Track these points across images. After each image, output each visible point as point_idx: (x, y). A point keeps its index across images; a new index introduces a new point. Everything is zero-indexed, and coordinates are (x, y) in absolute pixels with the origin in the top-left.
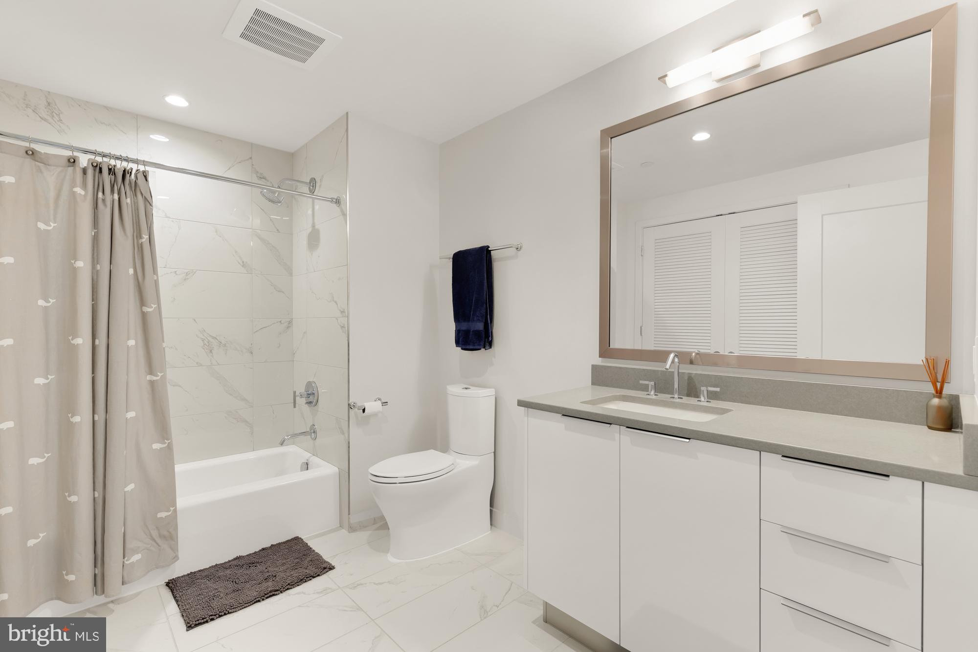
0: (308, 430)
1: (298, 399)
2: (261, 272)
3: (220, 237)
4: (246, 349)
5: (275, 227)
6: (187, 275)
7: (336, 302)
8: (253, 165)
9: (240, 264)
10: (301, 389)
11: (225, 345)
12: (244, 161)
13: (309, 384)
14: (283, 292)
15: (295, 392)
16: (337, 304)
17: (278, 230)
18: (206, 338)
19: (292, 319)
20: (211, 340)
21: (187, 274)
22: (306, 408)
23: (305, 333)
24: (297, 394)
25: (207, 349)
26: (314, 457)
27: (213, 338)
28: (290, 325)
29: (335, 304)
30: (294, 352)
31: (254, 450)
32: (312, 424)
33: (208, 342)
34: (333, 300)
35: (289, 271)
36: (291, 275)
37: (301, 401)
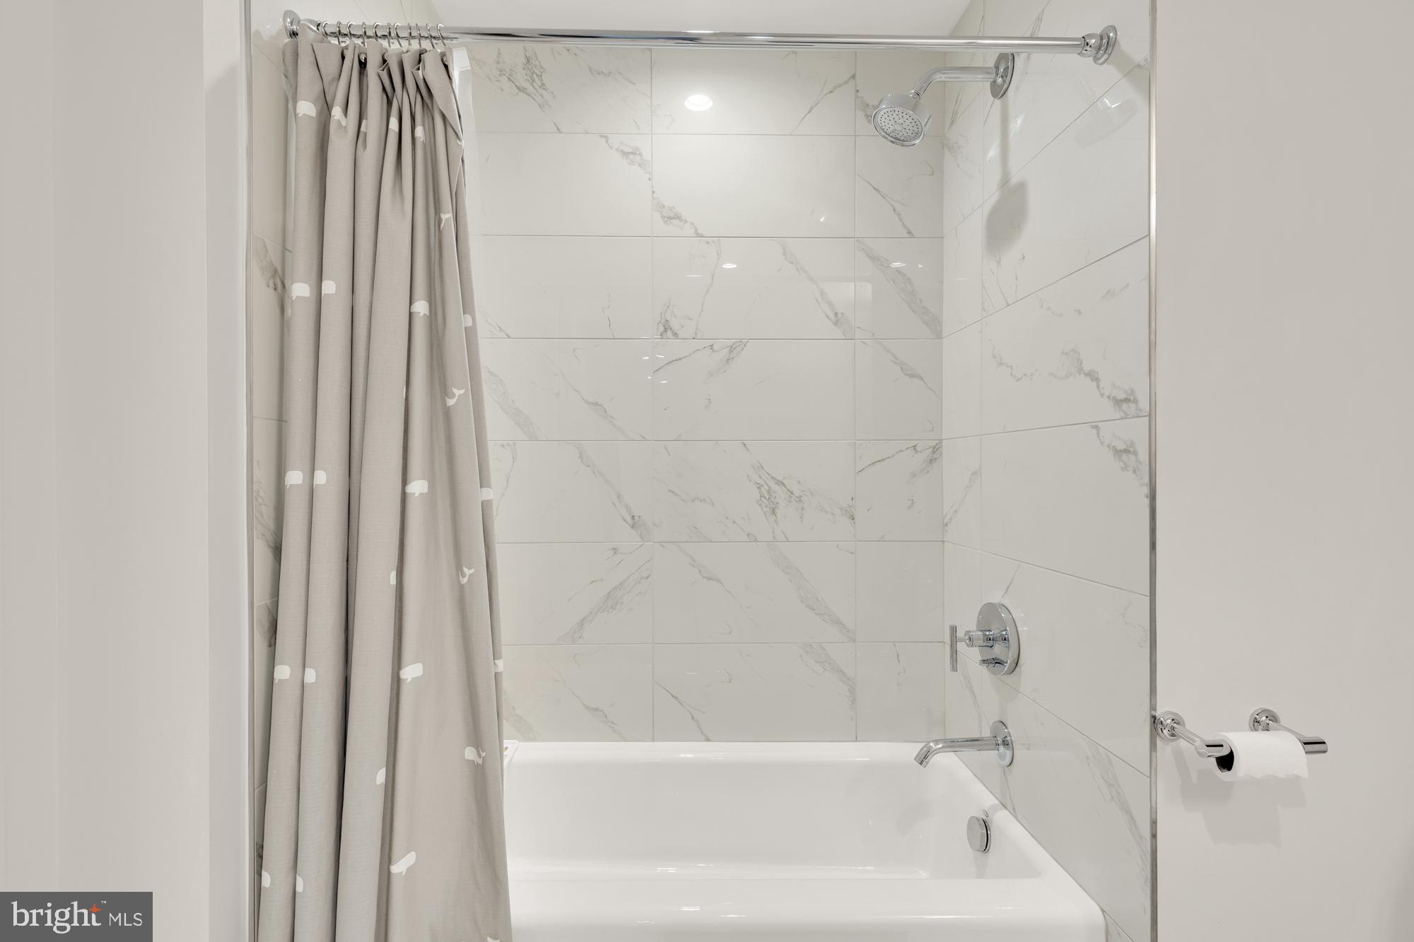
0: (987, 733)
1: (961, 646)
2: (873, 334)
3: (792, 263)
4: (841, 509)
5: (904, 225)
6: (731, 352)
7: (1093, 376)
8: (858, 91)
9: (831, 320)
10: (968, 623)
11: (799, 499)
12: (840, 86)
13: (990, 612)
14: (921, 378)
15: (954, 630)
16: (1097, 380)
17: (909, 232)
18: (766, 483)
19: (941, 441)
20: (775, 487)
21: (732, 349)
22: (982, 674)
23: (975, 473)
24: (960, 634)
25: (766, 506)
26: (1006, 812)
27: (777, 484)
28: (935, 456)
29: (1088, 380)
30: (946, 520)
31: (856, 740)
32: (997, 719)
33: (768, 492)
34: (1080, 371)
35: (934, 325)
36: (939, 335)
37: (971, 656)
